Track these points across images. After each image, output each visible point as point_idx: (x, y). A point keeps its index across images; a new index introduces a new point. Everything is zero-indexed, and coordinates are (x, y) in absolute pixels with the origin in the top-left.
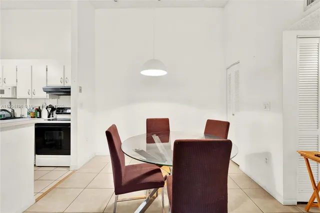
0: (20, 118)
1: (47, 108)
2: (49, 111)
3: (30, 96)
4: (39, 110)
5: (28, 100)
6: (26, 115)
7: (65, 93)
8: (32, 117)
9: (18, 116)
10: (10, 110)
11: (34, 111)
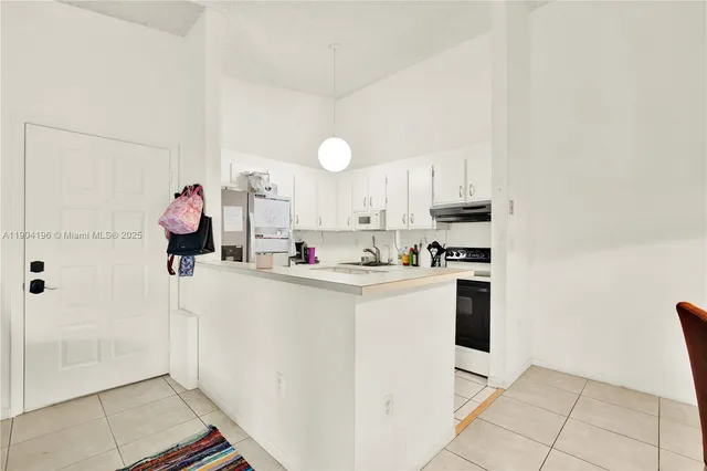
0: (387, 264)
1: (429, 249)
2: (434, 253)
3: (404, 227)
4: (415, 252)
5: (398, 233)
6: (396, 260)
7: (459, 218)
8: (405, 264)
9: (384, 260)
10: (374, 250)
11: (407, 253)
